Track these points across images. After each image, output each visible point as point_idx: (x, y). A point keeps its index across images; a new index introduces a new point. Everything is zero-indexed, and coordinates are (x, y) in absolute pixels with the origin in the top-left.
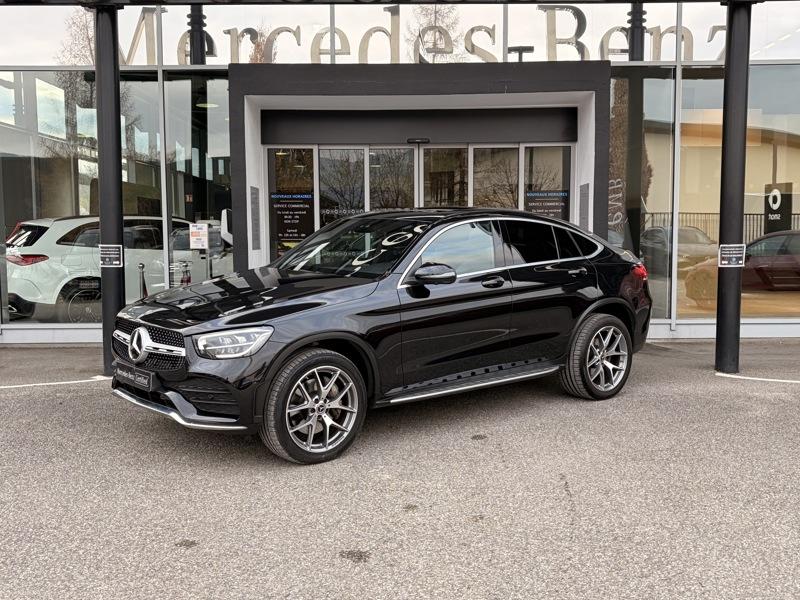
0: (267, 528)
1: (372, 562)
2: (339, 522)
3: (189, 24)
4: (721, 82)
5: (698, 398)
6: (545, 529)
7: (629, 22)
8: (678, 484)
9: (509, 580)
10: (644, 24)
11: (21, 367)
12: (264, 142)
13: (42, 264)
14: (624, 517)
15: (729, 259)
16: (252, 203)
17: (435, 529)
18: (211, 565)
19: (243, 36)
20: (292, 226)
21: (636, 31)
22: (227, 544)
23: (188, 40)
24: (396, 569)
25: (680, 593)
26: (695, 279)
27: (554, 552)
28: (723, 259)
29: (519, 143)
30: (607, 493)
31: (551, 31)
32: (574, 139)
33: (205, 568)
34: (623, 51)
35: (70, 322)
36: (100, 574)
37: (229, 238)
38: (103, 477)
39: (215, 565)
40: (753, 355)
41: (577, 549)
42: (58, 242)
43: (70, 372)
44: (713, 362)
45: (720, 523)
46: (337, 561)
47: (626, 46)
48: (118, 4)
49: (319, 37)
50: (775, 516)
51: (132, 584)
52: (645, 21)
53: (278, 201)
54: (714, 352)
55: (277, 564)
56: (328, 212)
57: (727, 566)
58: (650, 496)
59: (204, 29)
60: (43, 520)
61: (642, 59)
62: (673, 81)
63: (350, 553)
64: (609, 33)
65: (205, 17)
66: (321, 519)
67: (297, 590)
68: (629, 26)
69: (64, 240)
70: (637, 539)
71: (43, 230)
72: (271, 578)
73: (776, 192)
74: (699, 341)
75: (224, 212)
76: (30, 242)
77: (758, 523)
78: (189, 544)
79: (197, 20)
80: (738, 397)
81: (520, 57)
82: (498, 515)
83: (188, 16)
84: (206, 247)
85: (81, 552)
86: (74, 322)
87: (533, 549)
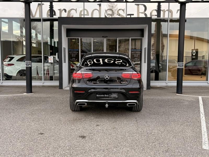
0: (62, 130)
1: (87, 138)
2: (79, 129)
3: (49, 8)
4: (179, 23)
5: (171, 100)
6: (130, 131)
7: (157, 8)
8: (165, 120)
9: (120, 143)
10: (161, 9)
11: (6, 91)
12: (67, 36)
13: (13, 66)
14: (150, 128)
15: (180, 66)
16: (64, 51)
17: (103, 131)
18: (46, 139)
19: (63, 11)
20: (74, 57)
21: (159, 10)
22: (51, 134)
23: (49, 12)
24: (92, 140)
25: (162, 147)
26: (173, 72)
27: (132, 136)
28: (178, 66)
29: (129, 37)
30: (146, 122)
31: (138, 10)
32: (143, 36)
33: (45, 140)
34: (156, 15)
35: (19, 80)
36: (19, 141)
37: (58, 60)
38: (23, 117)
39: (48, 139)
40: (186, 90)
41: (138, 136)
42: (17, 61)
43: (18, 92)
44: (176, 91)
45: (174, 130)
46: (78, 138)
47: (156, 14)
48: (30, 2)
49: (81, 11)
50: (187, 128)
51: (26, 143)
52: (161, 8)
53: (70, 51)
54: (176, 89)
55: (63, 139)
56: (83, 54)
57: (174, 140)
58: (157, 123)
59: (53, 9)
60: (6, 128)
61: (160, 17)
62: (167, 23)
63: (81, 136)
64: (153, 11)
65: (53, 6)
66: (75, 128)
67: (67, 145)
68: (157, 9)
69: (18, 60)
70: (153, 133)
71: (13, 58)
72: (61, 142)
73: (194, 51)
74: (173, 86)
75: (57, 54)
76: (10, 61)
77: (183, 130)
78: (42, 134)
79: (51, 6)
80: (181, 100)
81: (131, 16)
82: (119, 127)
83: (49, 6)
84: (53, 62)
85: (15, 136)
86: (20, 80)
87: (127, 136)
